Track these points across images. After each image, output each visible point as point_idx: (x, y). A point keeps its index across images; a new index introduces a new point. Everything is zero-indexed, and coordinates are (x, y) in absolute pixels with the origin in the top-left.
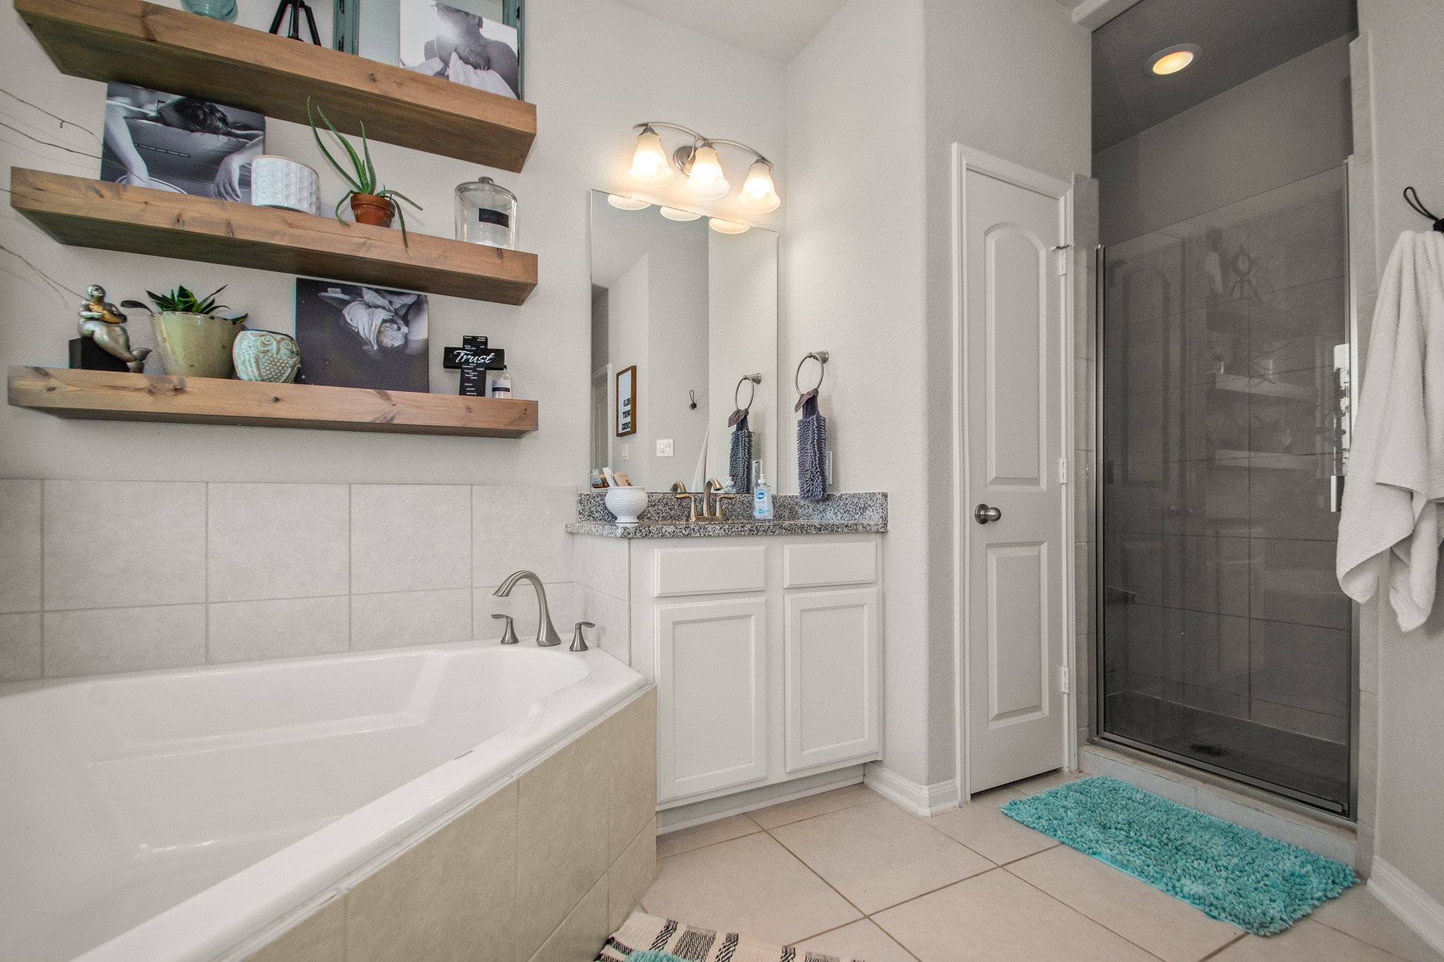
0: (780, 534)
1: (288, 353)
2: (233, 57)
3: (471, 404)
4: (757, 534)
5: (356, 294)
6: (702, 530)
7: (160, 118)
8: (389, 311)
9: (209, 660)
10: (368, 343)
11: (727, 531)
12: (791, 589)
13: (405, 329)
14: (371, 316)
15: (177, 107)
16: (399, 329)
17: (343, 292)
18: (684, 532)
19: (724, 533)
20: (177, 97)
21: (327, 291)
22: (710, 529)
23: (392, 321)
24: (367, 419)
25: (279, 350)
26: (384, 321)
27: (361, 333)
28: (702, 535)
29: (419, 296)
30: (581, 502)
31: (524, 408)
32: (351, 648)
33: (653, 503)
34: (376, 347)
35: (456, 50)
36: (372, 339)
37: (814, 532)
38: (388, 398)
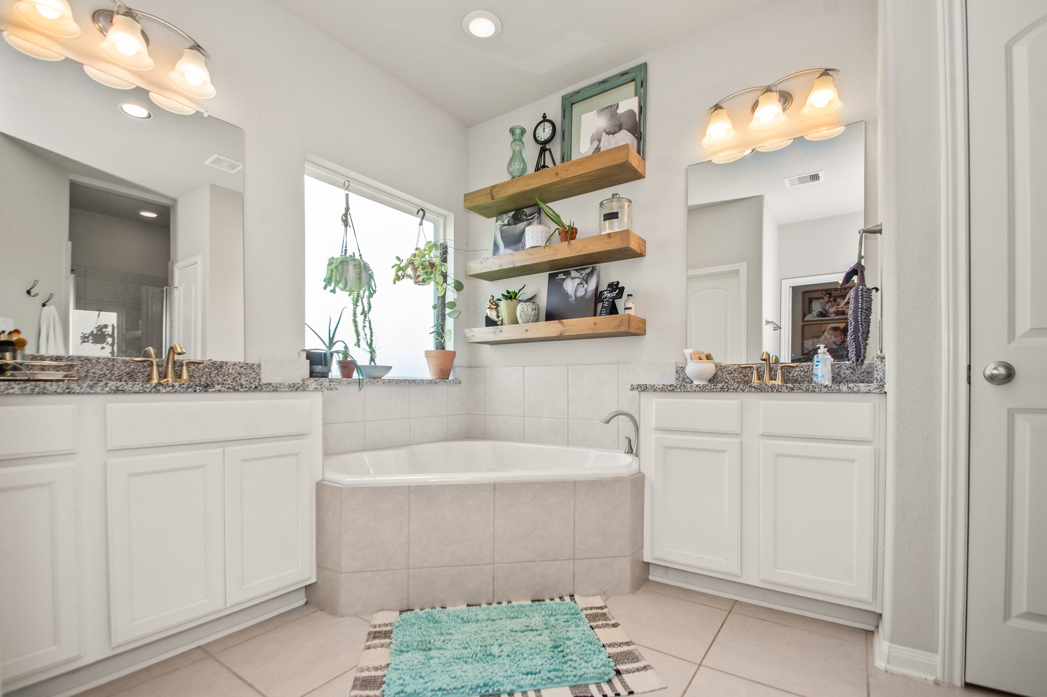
0: (749, 391)
1: (531, 310)
2: (514, 192)
3: (596, 321)
4: (727, 391)
5: (567, 274)
6: (682, 387)
7: (509, 224)
8: (580, 278)
9: (524, 440)
10: (571, 297)
11: (702, 388)
12: (765, 436)
13: (586, 286)
14: (573, 283)
15: (514, 217)
16: (584, 286)
17: (564, 275)
18: (669, 388)
19: (699, 390)
20: (513, 212)
21: (558, 276)
22: (688, 387)
23: (581, 283)
24: (555, 335)
25: (527, 309)
26: (578, 284)
27: (569, 293)
28: (683, 390)
29: (593, 267)
30: (677, 372)
31: (621, 319)
32: (568, 444)
33: (730, 372)
34: (574, 298)
35: (604, 131)
36: (573, 295)
37: (786, 391)
38: (562, 323)
